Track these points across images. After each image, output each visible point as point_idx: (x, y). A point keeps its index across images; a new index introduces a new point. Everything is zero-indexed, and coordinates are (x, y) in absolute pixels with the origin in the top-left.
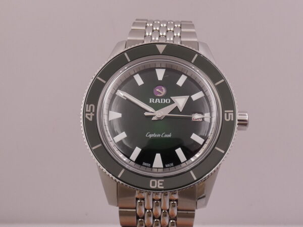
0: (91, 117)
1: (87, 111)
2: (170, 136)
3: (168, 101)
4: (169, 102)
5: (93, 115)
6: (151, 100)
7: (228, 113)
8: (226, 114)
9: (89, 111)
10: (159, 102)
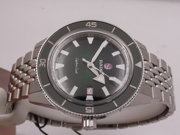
0: (88, 25)
1: (92, 23)
2: (76, 73)
5: (90, 27)
6: (101, 61)
7: (91, 109)
10: (100, 66)
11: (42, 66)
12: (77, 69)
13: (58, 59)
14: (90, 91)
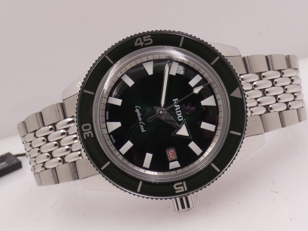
1: (144, 38)
2: (143, 131)
3: (180, 118)
4: (180, 120)
5: (142, 45)
6: (176, 101)
7: (183, 185)
9: (145, 40)
10: (176, 109)
11: (88, 136)
12: (142, 124)
13: (107, 114)
14: (171, 153)
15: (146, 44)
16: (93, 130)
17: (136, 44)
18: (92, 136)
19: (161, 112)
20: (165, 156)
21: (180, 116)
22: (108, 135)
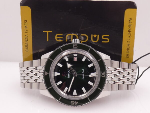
0: (76, 102)
2: (83, 70)
3: (69, 71)
4: (69, 70)
5: (75, 101)
6: (68, 77)
7: (74, 47)
8: (75, 47)
9: (74, 103)
10: (69, 74)
11: (103, 72)
12: (83, 72)
13: (95, 79)
14: (75, 59)
15: (74, 101)
16: (101, 74)
17: (77, 102)
18: (102, 72)
19: (75, 74)
20: (78, 59)
21: (69, 72)
22: (96, 72)
